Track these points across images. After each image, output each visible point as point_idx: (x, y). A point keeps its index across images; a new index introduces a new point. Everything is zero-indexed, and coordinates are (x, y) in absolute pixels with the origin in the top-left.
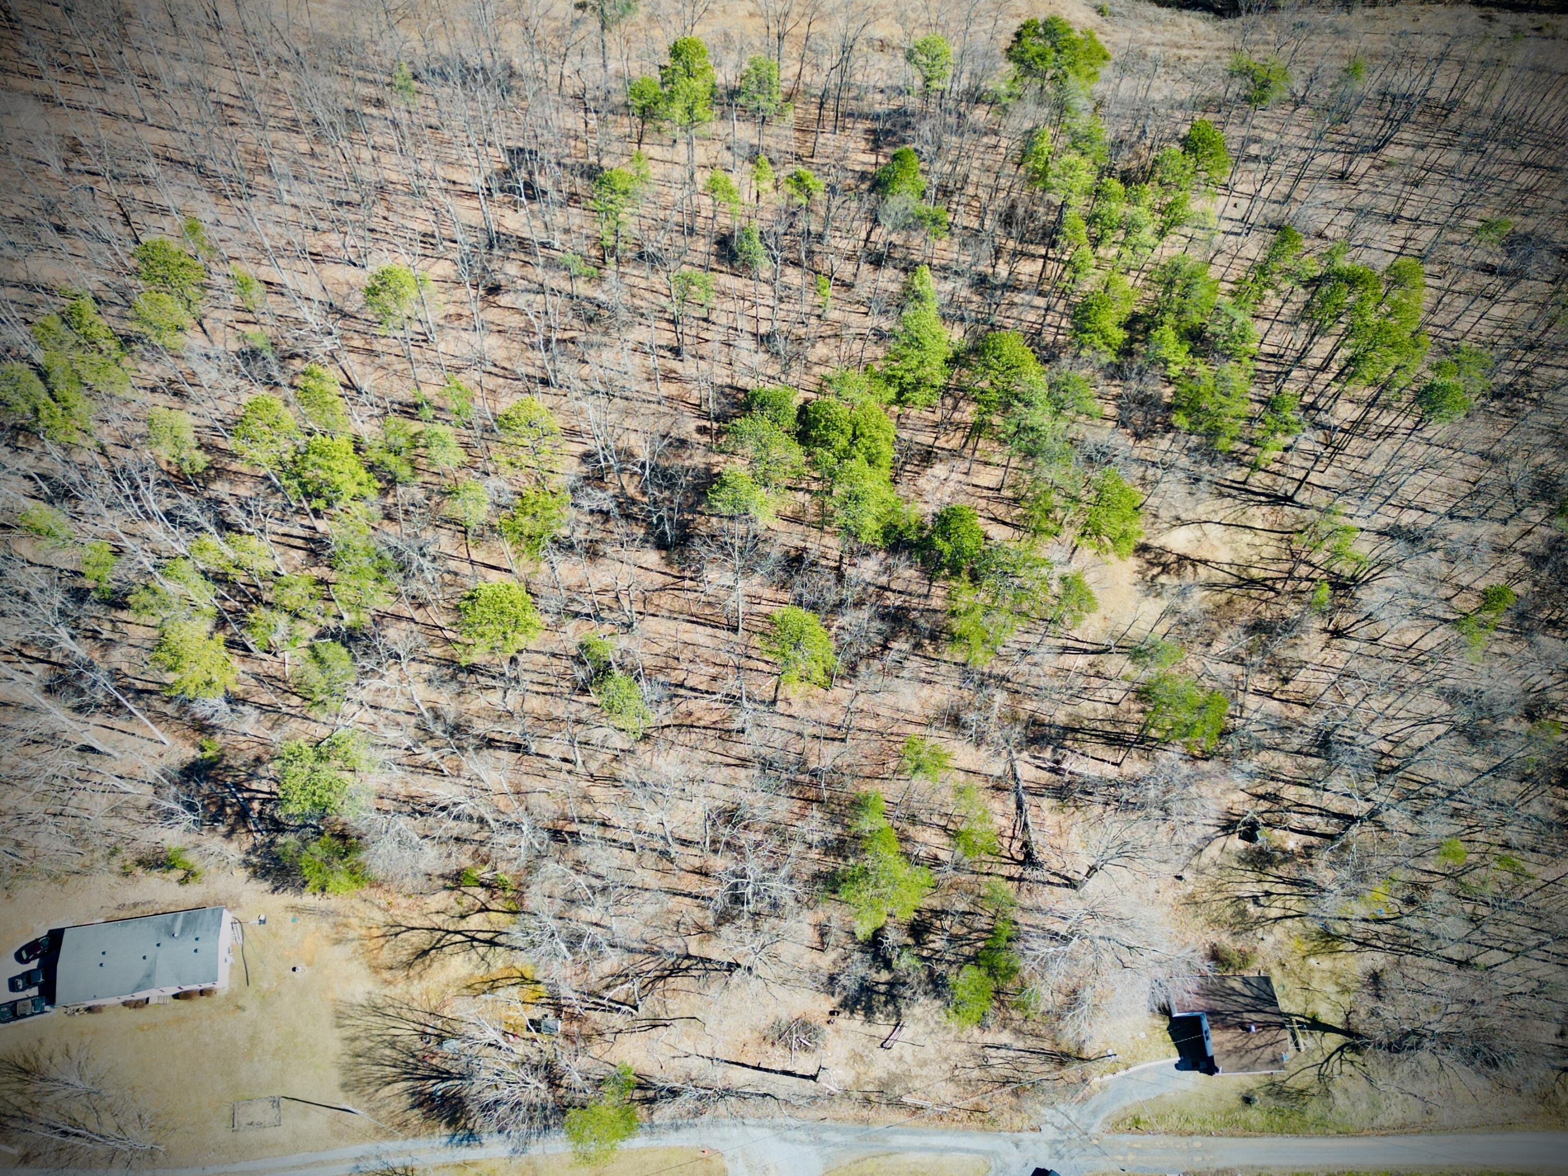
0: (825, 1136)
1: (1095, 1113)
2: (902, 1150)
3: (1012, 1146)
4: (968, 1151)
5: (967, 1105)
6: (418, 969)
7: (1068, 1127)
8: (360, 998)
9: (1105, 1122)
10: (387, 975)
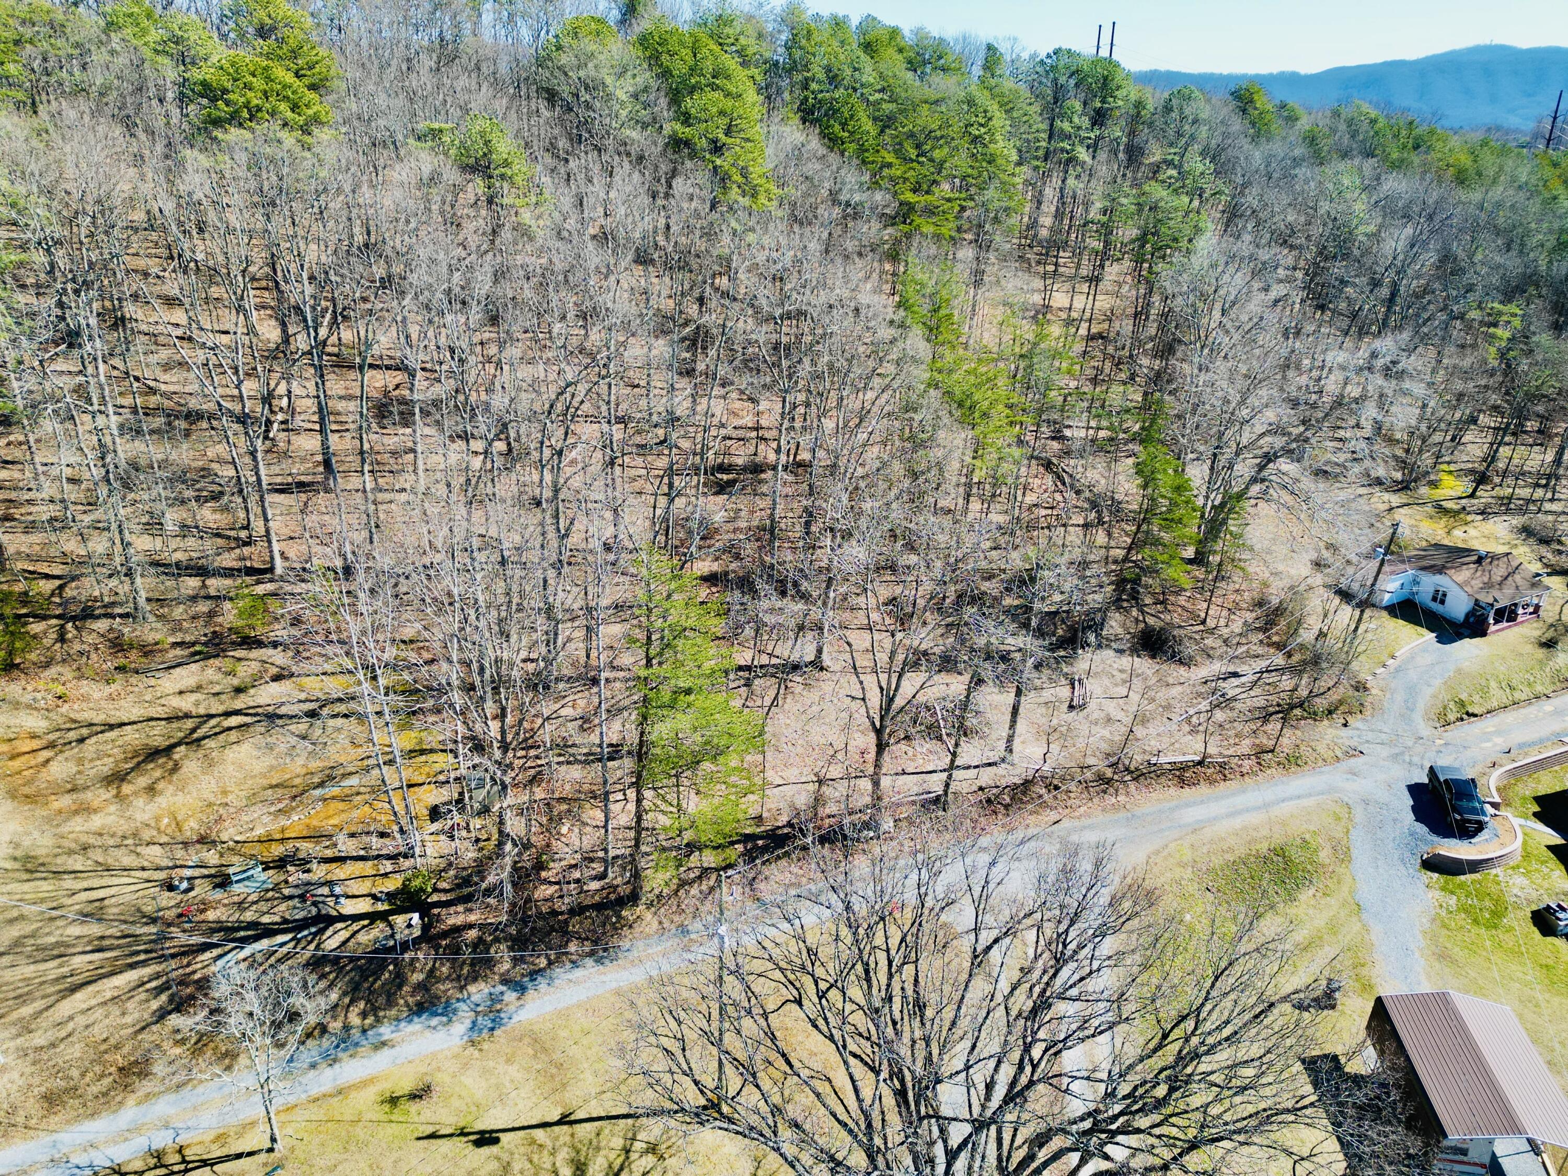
1: (1404, 717)
2: (1207, 823)
3: (1347, 777)
5: (1244, 750)
6: (144, 779)
7: (1392, 739)
9: (1427, 719)
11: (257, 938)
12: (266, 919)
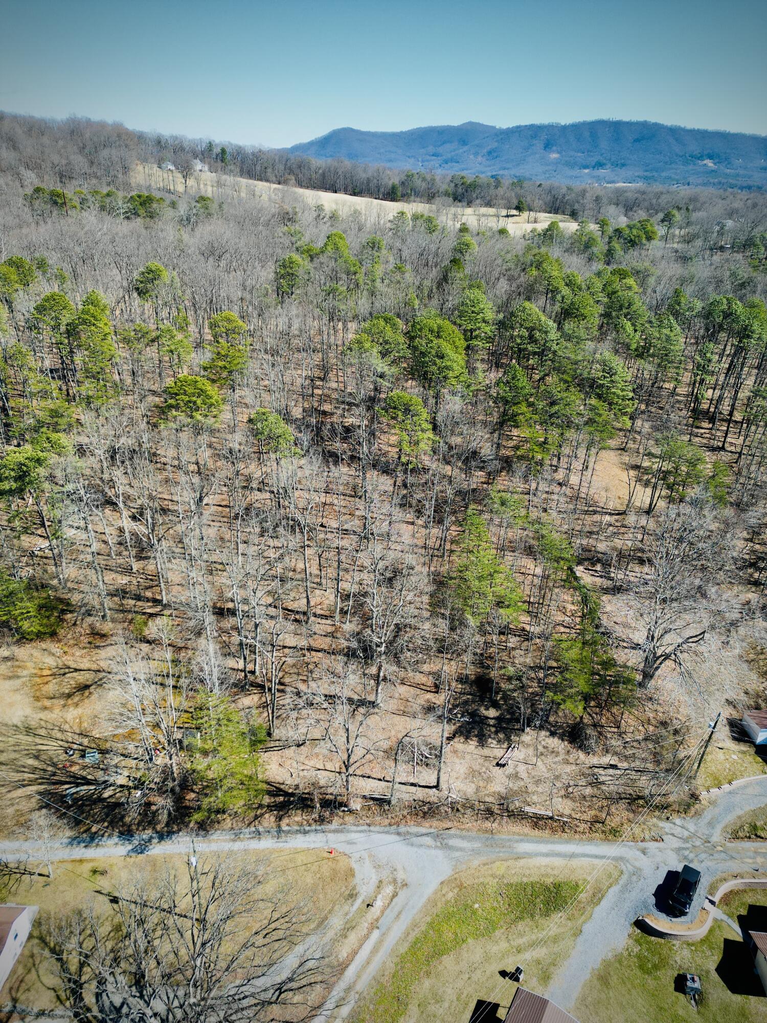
0: (452, 842)
1: (711, 824)
2: (529, 855)
3: (638, 853)
4: (596, 857)
5: (587, 817)
6: (76, 699)
7: (690, 837)
8: (16, 721)
9: (724, 830)
10: (47, 703)
11: (83, 784)
12: (89, 777)
